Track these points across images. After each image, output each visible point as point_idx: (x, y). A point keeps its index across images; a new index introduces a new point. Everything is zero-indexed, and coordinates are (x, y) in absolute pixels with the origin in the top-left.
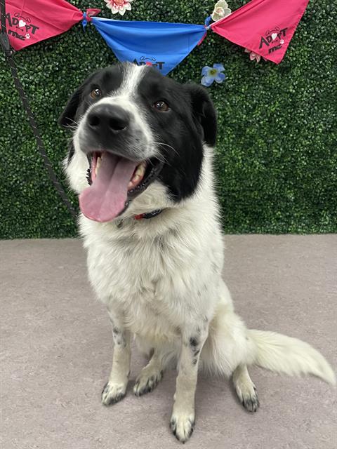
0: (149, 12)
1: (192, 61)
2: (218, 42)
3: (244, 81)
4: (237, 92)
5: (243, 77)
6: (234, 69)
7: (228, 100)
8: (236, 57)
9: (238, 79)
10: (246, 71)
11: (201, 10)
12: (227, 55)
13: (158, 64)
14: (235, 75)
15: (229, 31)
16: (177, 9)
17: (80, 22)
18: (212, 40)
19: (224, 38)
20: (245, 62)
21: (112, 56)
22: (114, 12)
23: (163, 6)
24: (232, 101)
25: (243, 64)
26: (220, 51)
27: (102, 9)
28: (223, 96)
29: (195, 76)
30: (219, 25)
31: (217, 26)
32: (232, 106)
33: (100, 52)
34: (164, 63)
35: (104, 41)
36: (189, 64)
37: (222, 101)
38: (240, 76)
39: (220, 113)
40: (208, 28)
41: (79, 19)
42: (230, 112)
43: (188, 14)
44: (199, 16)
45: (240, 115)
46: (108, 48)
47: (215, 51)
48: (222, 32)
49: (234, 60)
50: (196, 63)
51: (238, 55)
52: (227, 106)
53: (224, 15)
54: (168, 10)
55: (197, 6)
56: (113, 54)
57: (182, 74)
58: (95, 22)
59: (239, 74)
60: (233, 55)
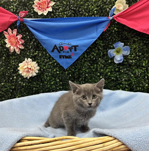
0: (66, 13)
1: (100, 45)
2: (120, 30)
4: (138, 66)
5: (143, 54)
6: (135, 49)
7: (132, 73)
8: (136, 39)
9: (139, 56)
10: (145, 50)
11: (105, 8)
12: (128, 39)
13: (73, 47)
14: (136, 54)
15: (127, 20)
16: (87, 9)
17: (16, 22)
18: (115, 29)
19: (125, 26)
20: (143, 43)
21: (39, 45)
22: (39, 14)
23: (76, 7)
24: (135, 73)
25: (141, 44)
26: (122, 37)
27: (32, 13)
28: (127, 70)
29: (104, 55)
30: (119, 16)
31: (117, 16)
32: (135, 77)
33: (31, 42)
34: (78, 46)
35: (32, 35)
36: (98, 48)
37: (127, 73)
38: (140, 54)
39: (126, 83)
41: (14, 20)
42: (135, 82)
43: (95, 12)
44: (103, 12)
45: (143, 84)
46: (36, 39)
47: (118, 37)
48: (123, 21)
49: (134, 42)
50: (104, 46)
51: (137, 38)
52: (131, 77)
53: (123, 9)
54: (80, 10)
55: (101, 6)
56: (40, 44)
57: (93, 55)
58: (27, 21)
59: (139, 52)
60: (133, 39)
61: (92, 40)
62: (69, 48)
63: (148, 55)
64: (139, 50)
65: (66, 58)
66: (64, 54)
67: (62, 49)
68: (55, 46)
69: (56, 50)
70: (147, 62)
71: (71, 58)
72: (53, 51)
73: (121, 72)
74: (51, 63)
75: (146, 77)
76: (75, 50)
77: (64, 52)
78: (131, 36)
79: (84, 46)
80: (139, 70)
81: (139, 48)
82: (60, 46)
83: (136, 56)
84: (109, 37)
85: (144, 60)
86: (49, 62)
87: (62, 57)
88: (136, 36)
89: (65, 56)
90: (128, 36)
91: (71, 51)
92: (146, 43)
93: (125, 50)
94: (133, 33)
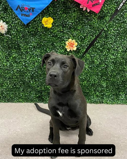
61: (45, 5)
62: (28, 9)
63: (82, 22)
64: (77, 18)
65: (26, 16)
66: (24, 13)
67: (23, 9)
68: (19, 6)
69: (19, 9)
70: (81, 26)
71: (30, 16)
73: (64, 32)
75: (80, 37)
77: (24, 11)
78: (72, 6)
80: (76, 32)
81: (77, 16)
82: (22, 6)
83: (75, 22)
84: (57, 5)
85: (79, 25)
87: (23, 15)
88: (76, 7)
89: (26, 15)
90: (71, 6)
91: (30, 12)
94: (75, 4)
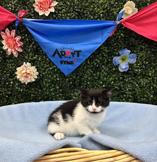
0: (69, 14)
1: (105, 52)
2: (127, 36)
3: (150, 67)
4: (144, 76)
5: (149, 63)
6: (141, 57)
7: (137, 82)
8: (143, 47)
9: (145, 65)
10: (152, 58)
11: (112, 11)
12: (134, 46)
13: (76, 53)
14: (142, 62)
15: (136, 25)
16: (92, 11)
17: (14, 22)
18: (122, 34)
19: (132, 31)
20: (151, 51)
21: (39, 48)
22: (40, 14)
23: (81, 9)
24: (140, 83)
25: (149, 52)
26: (128, 43)
27: (32, 13)
28: (132, 79)
29: (108, 63)
30: (127, 21)
31: (125, 21)
32: (140, 88)
33: (29, 45)
34: (81, 51)
35: (32, 37)
36: (102, 54)
37: (131, 83)
38: (147, 63)
39: (130, 93)
40: (118, 22)
41: (13, 20)
42: (139, 92)
43: (101, 15)
44: (110, 16)
45: (147, 95)
46: (36, 42)
47: (125, 43)
48: (131, 27)
49: (141, 49)
50: (108, 53)
52: (136, 87)
53: (132, 13)
54: (85, 12)
55: (108, 9)
56: (40, 47)
57: (96, 62)
58: (26, 22)
59: (146, 61)
60: (140, 46)
72: (54, 55)
74: (51, 68)
76: (78, 56)
79: (87, 51)
86: (49, 68)
92: (153, 51)
93: (131, 58)
